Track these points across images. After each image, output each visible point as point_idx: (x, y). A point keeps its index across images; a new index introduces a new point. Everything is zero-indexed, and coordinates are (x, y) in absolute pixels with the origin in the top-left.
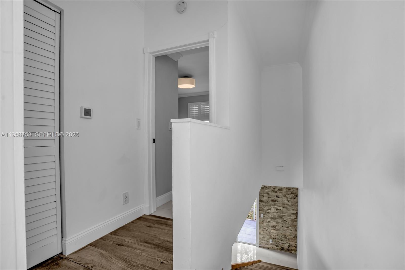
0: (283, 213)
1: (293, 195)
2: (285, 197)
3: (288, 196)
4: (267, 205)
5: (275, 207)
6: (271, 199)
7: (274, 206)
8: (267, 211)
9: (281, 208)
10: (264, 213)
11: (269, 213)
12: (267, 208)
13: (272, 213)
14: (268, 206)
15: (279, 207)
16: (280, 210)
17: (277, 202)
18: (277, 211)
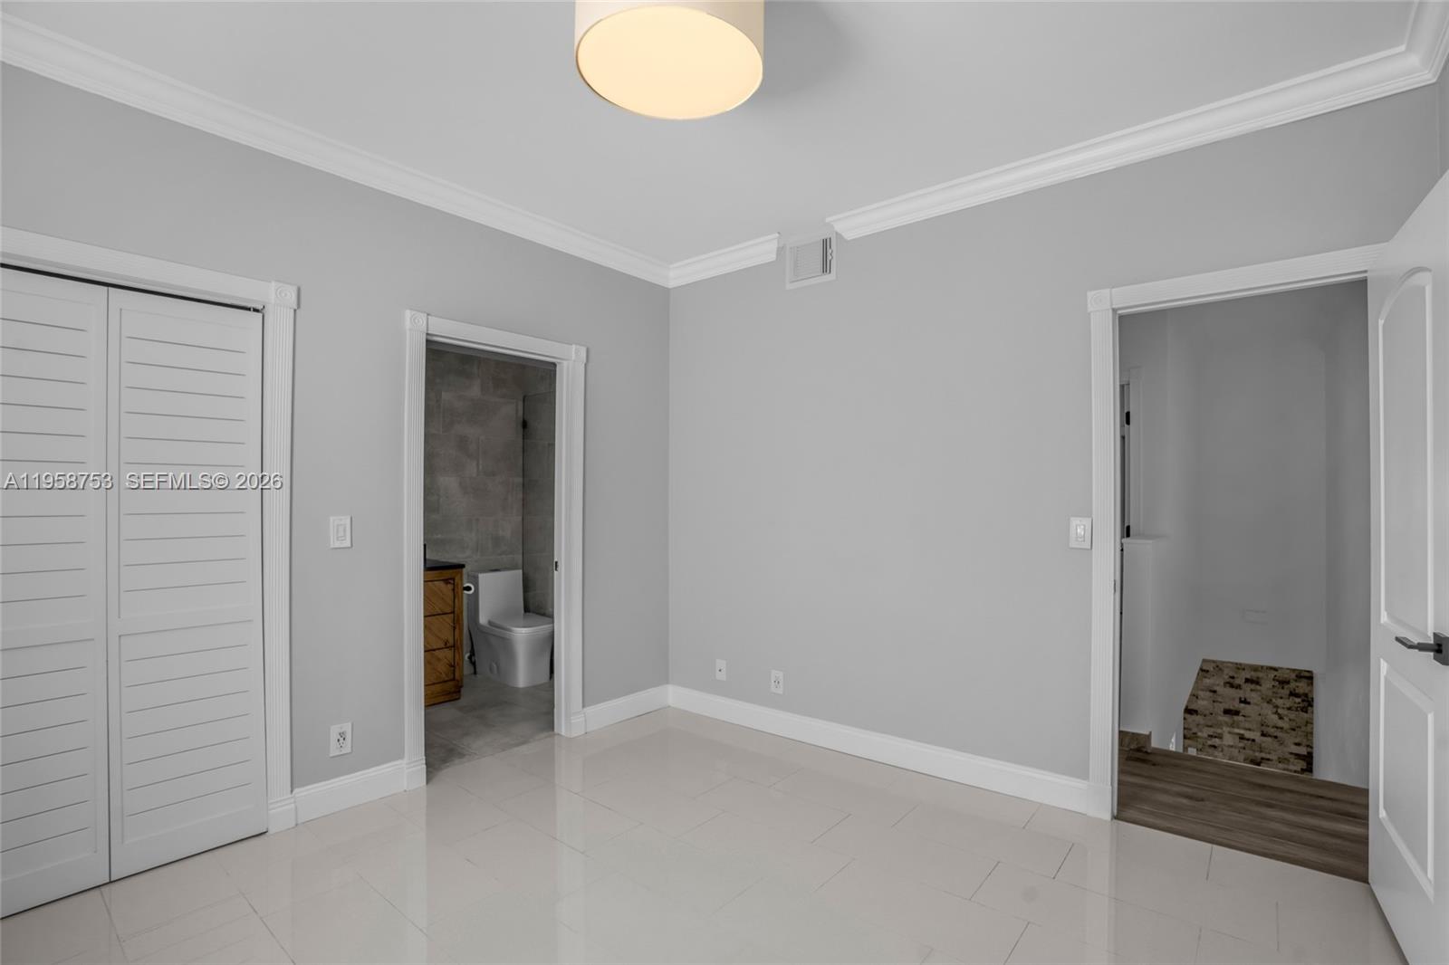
0: (1261, 752)
1: (1298, 700)
2: (1268, 702)
3: (1279, 702)
4: (1210, 724)
5: (1237, 731)
6: (1220, 708)
7: (1233, 727)
8: (1210, 743)
9: (1256, 735)
10: (1200, 746)
11: (1215, 747)
12: (1211, 731)
13: (1225, 748)
14: (1211, 726)
15: (1248, 732)
16: (1253, 740)
17: (1240, 718)
18: (1241, 745)
